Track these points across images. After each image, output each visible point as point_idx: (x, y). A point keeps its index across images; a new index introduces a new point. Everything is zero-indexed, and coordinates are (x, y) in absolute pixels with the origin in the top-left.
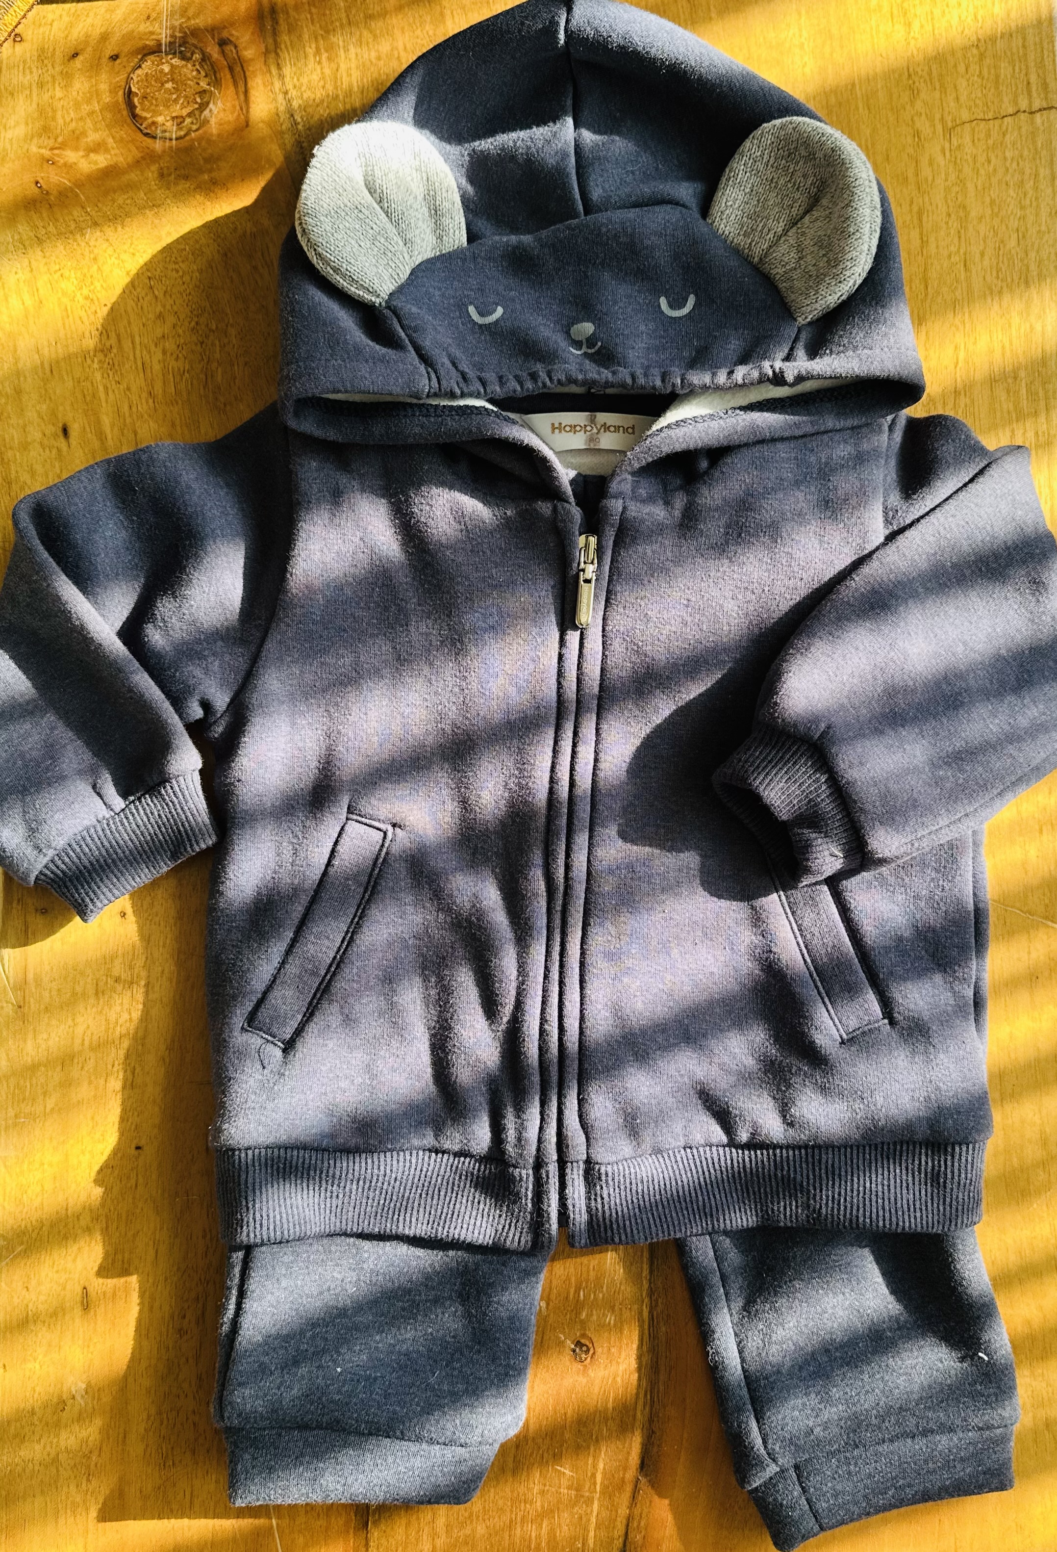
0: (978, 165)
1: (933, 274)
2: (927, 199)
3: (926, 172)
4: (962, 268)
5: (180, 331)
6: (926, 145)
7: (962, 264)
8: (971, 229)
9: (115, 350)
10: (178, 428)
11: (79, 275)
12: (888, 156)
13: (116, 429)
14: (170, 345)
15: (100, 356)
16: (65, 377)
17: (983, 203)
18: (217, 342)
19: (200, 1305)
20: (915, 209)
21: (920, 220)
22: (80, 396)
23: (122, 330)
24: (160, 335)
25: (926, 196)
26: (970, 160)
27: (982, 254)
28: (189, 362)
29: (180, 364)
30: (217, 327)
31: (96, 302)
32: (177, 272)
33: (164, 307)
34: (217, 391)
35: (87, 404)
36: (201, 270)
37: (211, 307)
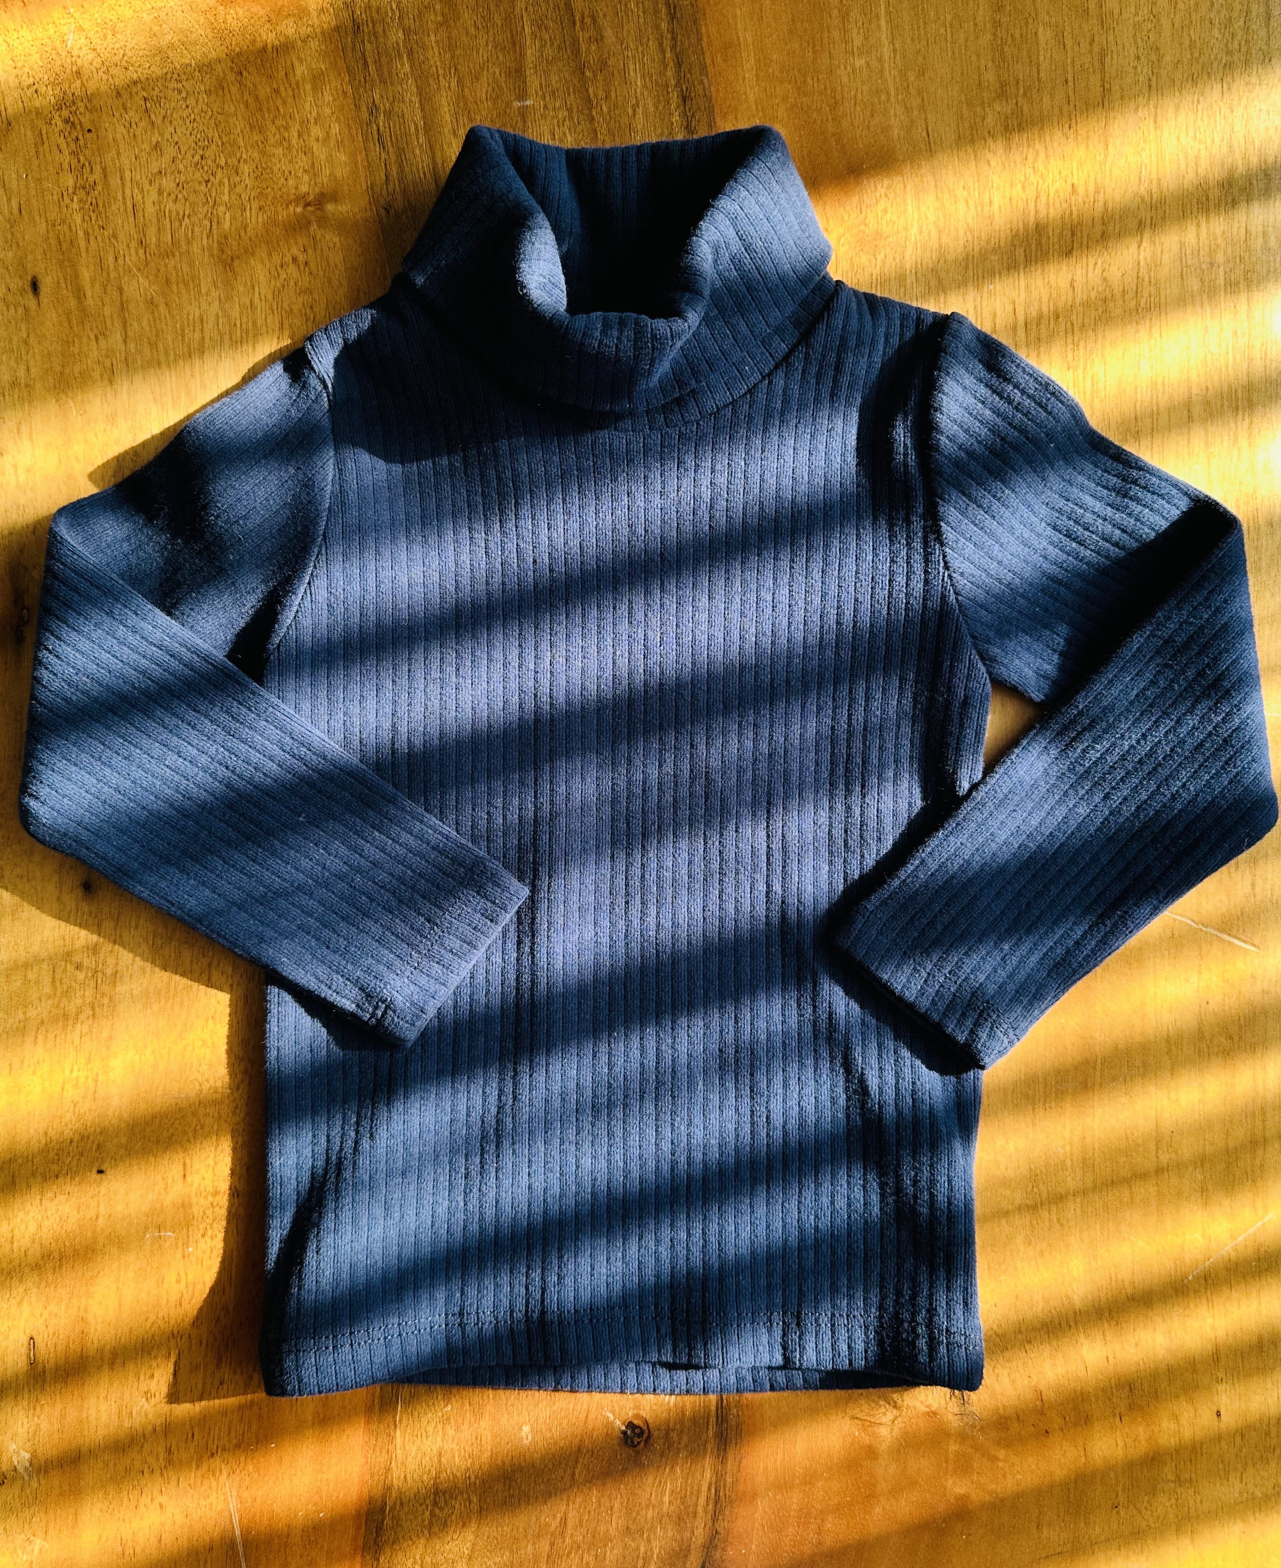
2: (1111, 38)
5: (181, 167)
9: (99, 188)
11: (57, 92)
13: (97, 285)
14: (168, 183)
15: (82, 193)
16: (37, 218)
17: (1181, 44)
18: (226, 181)
20: (1096, 48)
21: (1102, 62)
22: (53, 242)
23: (109, 163)
24: (154, 167)
25: (1110, 33)
28: (191, 204)
29: (179, 206)
30: (226, 163)
31: (78, 127)
32: (180, 92)
33: (162, 135)
34: (223, 241)
35: (63, 254)
36: (210, 91)
37: (221, 138)
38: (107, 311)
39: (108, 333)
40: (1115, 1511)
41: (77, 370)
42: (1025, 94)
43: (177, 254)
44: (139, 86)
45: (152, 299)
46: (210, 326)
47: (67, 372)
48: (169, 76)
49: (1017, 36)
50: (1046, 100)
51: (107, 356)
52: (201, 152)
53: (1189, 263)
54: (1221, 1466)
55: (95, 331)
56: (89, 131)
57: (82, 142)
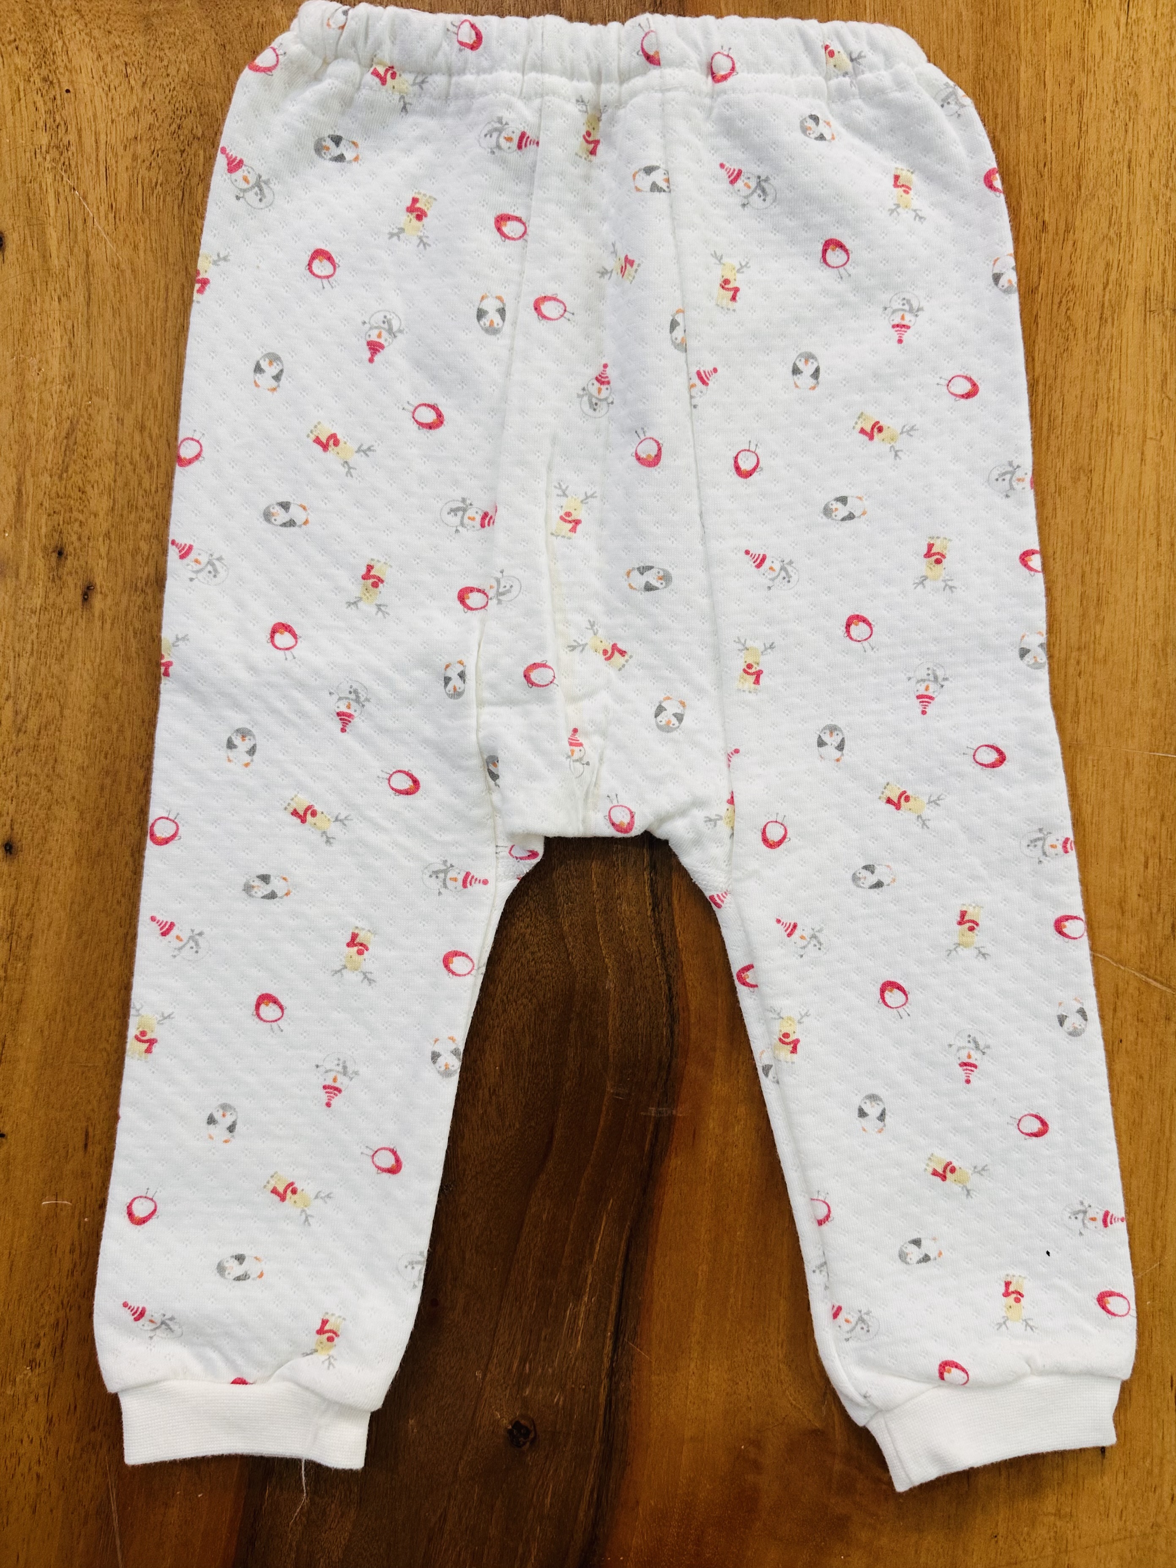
0: (1158, 45)
1: (1089, 173)
2: (1091, 79)
3: (1095, 47)
4: (1125, 169)
5: (157, 135)
6: (1098, 14)
7: (1126, 164)
8: (1141, 123)
9: (73, 148)
10: (142, 254)
11: (37, 50)
12: (1050, 22)
13: (64, 248)
14: (142, 150)
15: (54, 153)
16: (8, 174)
17: (1159, 92)
18: (201, 152)
19: (59, 1334)
20: (1076, 91)
21: (1081, 104)
22: (22, 199)
23: (85, 125)
24: (130, 134)
25: (1091, 76)
26: (1150, 40)
27: (1151, 155)
28: (164, 174)
29: (153, 173)
30: (203, 134)
31: (57, 86)
32: (162, 61)
33: (141, 101)
34: (194, 212)
35: (31, 210)
36: (192, 61)
37: (199, 109)
38: (72, 274)
39: (71, 294)
40: (993, 1541)
41: (36, 328)
42: (1003, 129)
43: (147, 221)
44: (121, 51)
45: (118, 264)
46: (175, 296)
47: (27, 330)
48: (152, 42)
49: (999, 72)
50: (1023, 137)
51: (69, 318)
52: (178, 121)
53: (1152, 309)
54: (1102, 1502)
55: (58, 290)
56: (68, 91)
57: (59, 102)
